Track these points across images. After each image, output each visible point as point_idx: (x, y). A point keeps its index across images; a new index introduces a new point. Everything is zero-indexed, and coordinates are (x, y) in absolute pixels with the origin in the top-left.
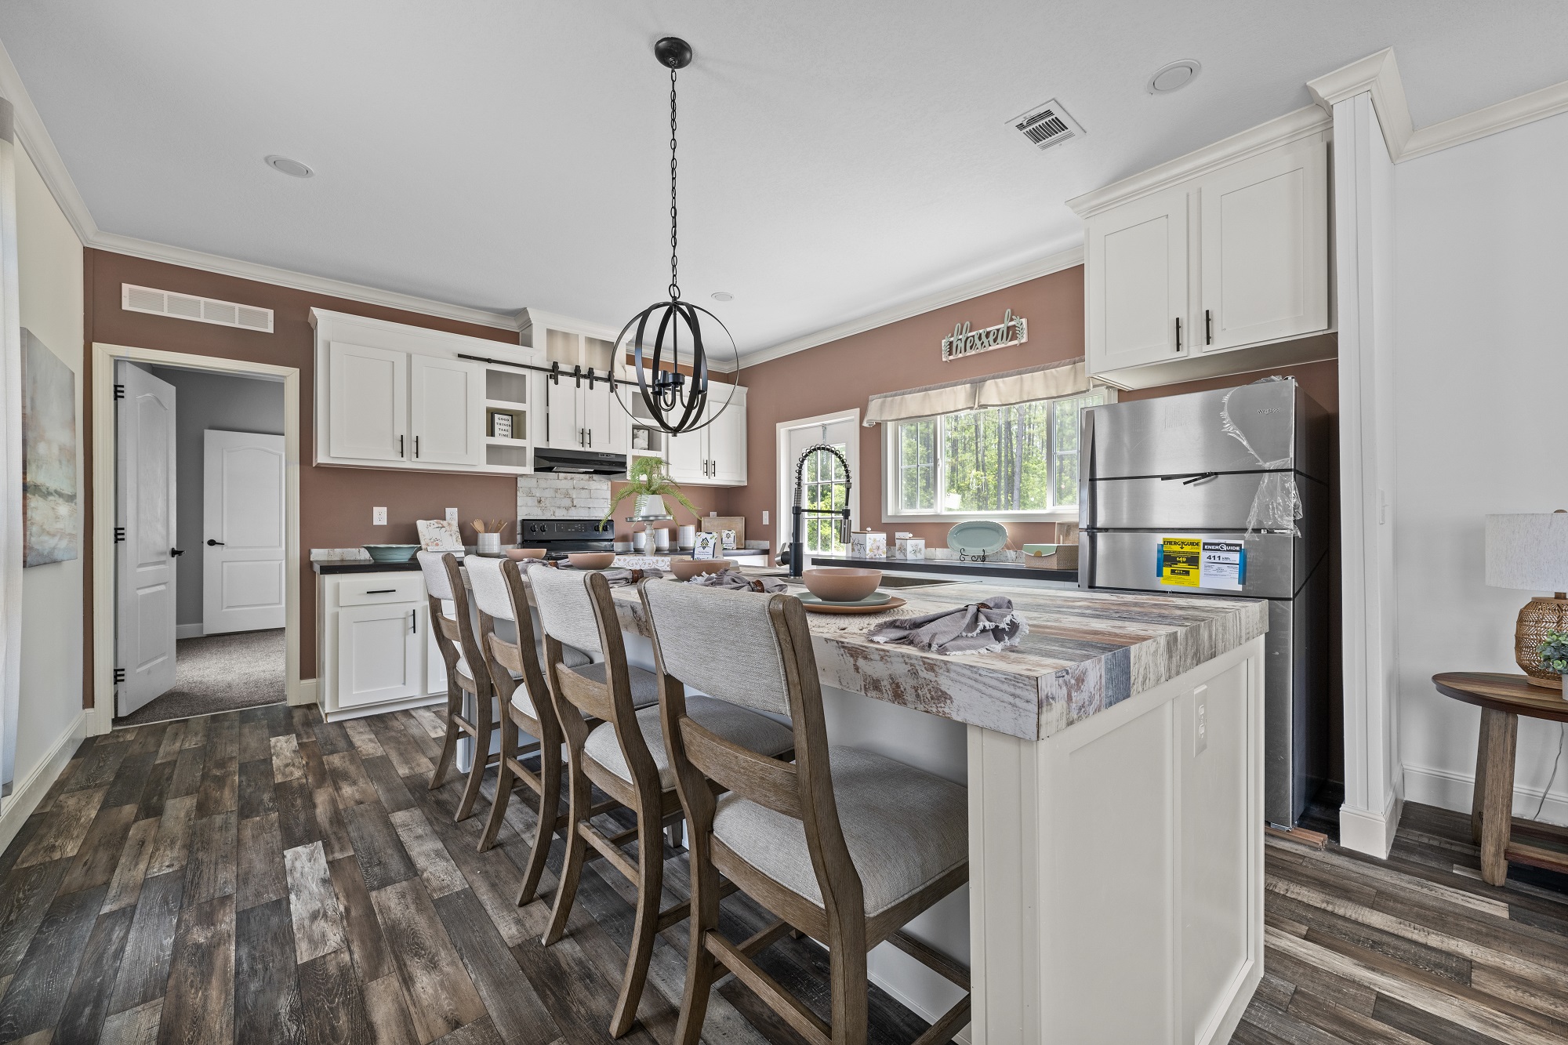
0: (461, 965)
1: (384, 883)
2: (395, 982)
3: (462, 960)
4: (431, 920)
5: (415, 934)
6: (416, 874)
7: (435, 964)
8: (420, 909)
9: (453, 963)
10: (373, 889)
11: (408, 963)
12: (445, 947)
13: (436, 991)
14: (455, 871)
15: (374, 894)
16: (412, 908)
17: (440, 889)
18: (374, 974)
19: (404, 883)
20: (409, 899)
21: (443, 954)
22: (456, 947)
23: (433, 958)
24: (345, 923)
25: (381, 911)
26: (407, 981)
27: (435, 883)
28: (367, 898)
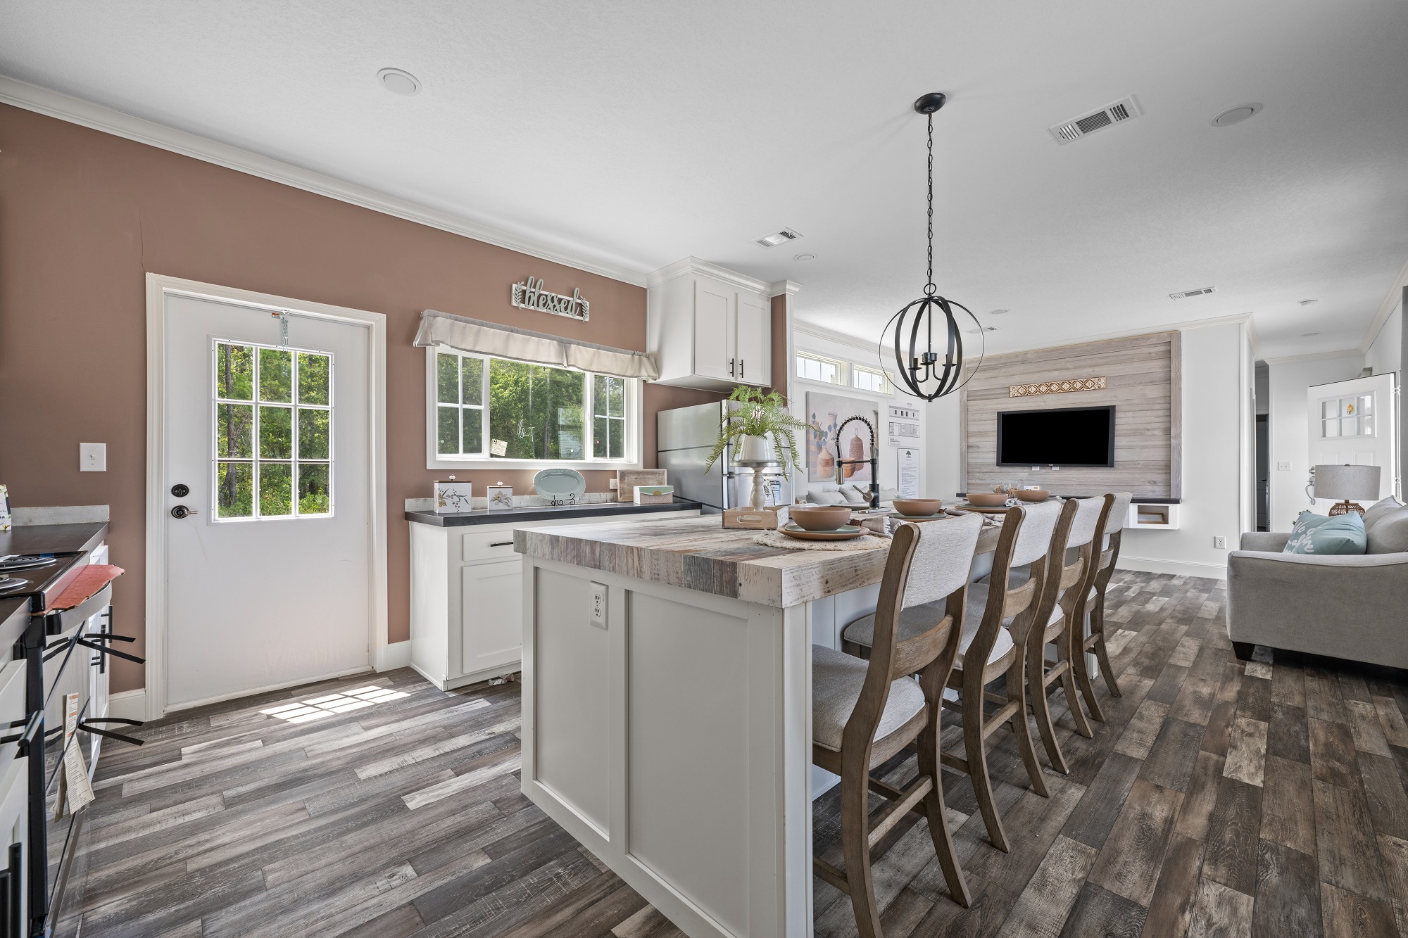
0: (1127, 803)
1: (1125, 904)
2: (1179, 827)
3: (1123, 804)
4: (1117, 838)
5: (1139, 840)
6: (1087, 884)
7: (1143, 815)
8: (1118, 852)
9: (1130, 806)
10: (1142, 909)
11: (1160, 829)
12: (1126, 818)
13: (1155, 805)
14: (1051, 855)
15: (1145, 902)
16: (1121, 859)
17: (1084, 852)
18: (1190, 842)
19: (1107, 886)
20: (1118, 867)
21: (1132, 815)
22: (1119, 812)
23: (1140, 819)
24: (1192, 898)
25: (1151, 880)
26: (1169, 822)
27: (1081, 861)
28: (1154, 903)
